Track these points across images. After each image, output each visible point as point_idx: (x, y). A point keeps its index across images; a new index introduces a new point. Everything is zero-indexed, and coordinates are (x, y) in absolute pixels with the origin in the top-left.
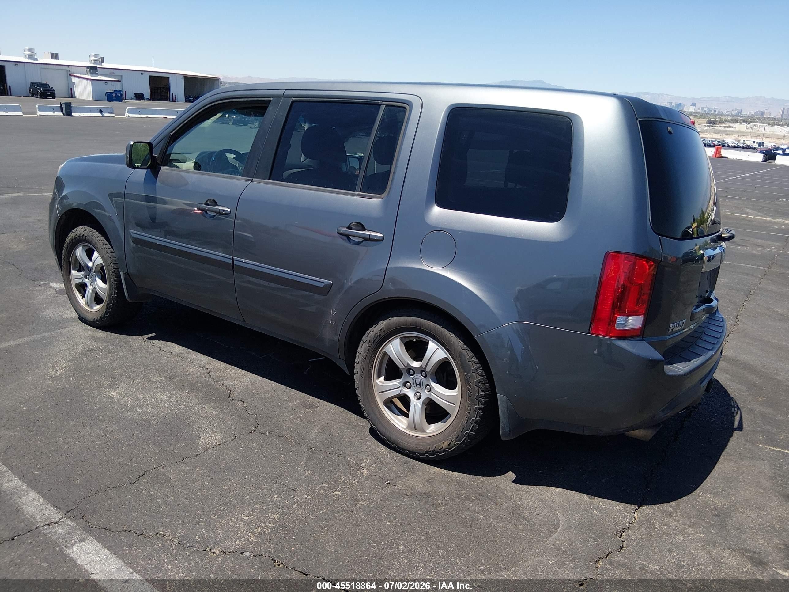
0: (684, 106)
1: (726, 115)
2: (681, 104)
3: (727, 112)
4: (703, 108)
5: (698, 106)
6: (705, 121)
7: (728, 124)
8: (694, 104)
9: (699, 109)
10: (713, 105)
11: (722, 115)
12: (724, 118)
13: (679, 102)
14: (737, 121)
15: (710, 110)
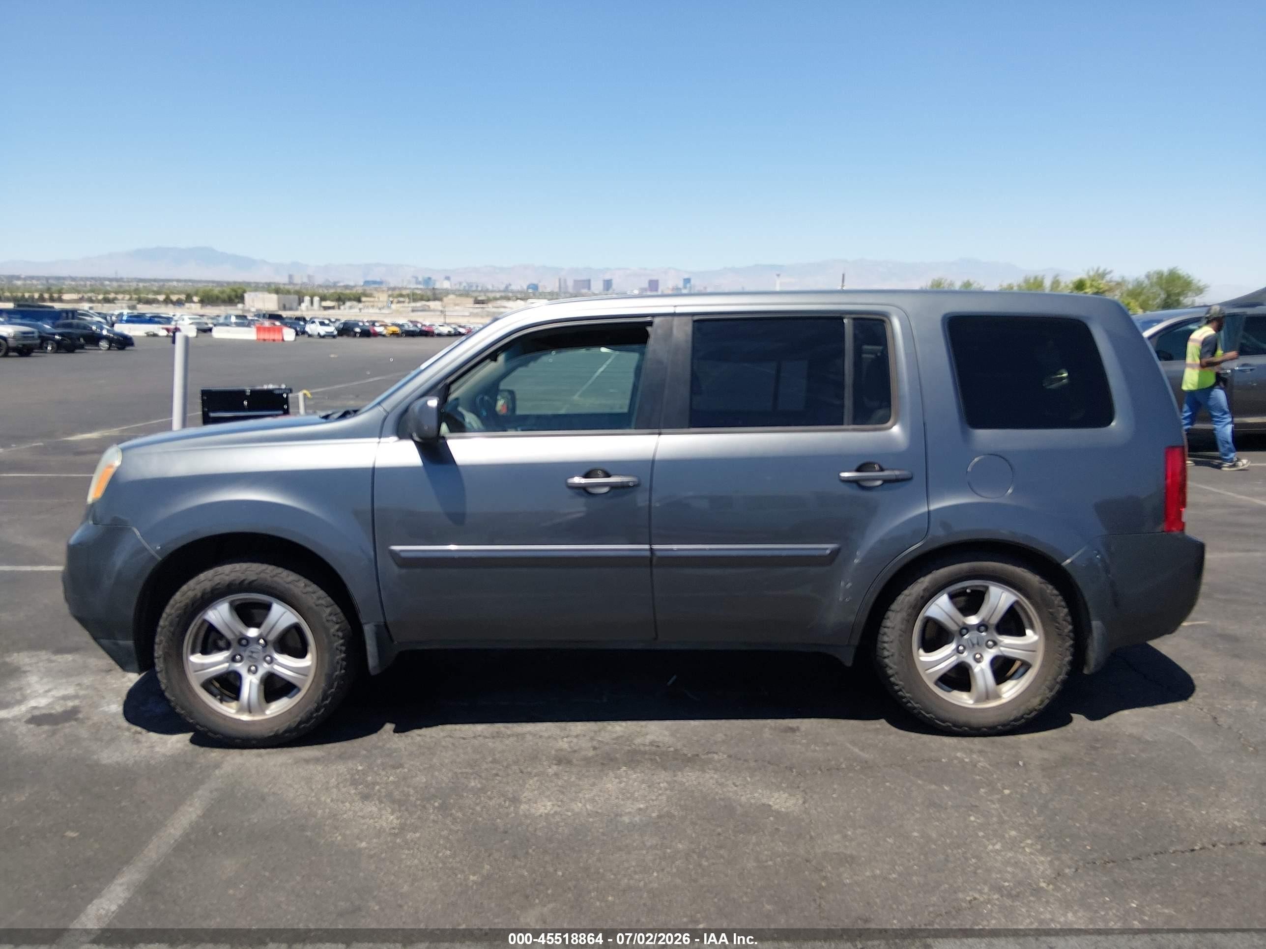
0: (435, 280)
1: (492, 291)
2: (430, 278)
3: (493, 286)
4: (460, 283)
5: (454, 279)
6: (471, 300)
7: (499, 303)
8: (448, 278)
9: (455, 285)
10: (473, 279)
11: (487, 291)
12: (491, 295)
13: (427, 276)
14: (508, 299)
15: (470, 285)
